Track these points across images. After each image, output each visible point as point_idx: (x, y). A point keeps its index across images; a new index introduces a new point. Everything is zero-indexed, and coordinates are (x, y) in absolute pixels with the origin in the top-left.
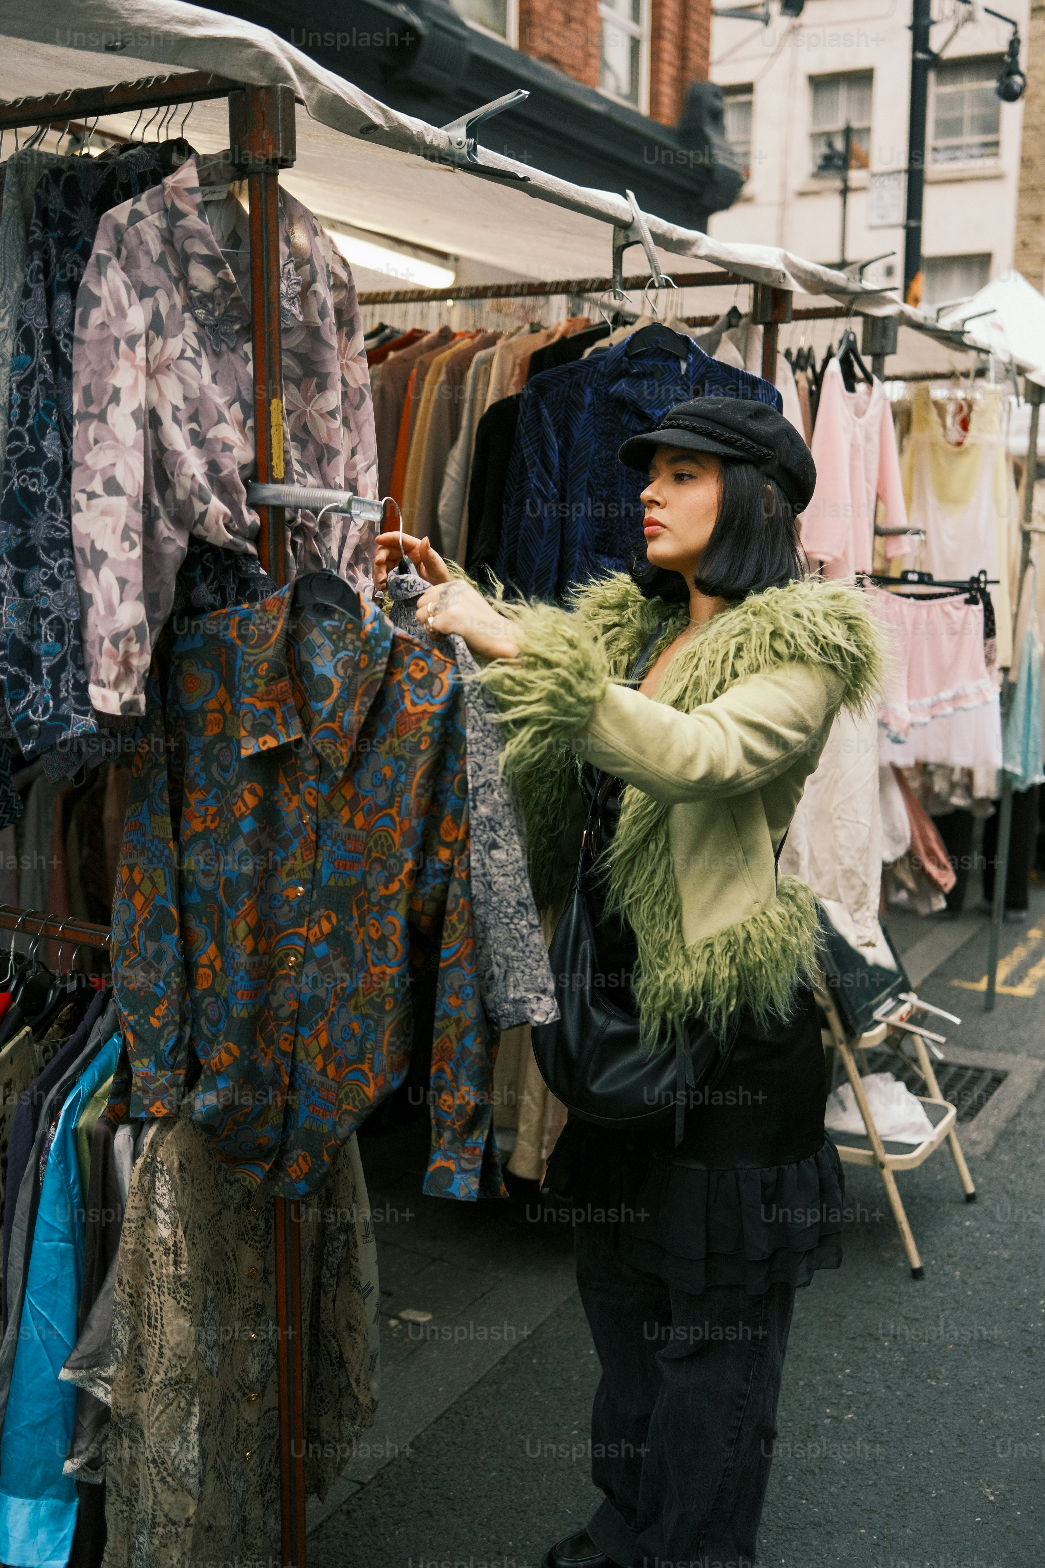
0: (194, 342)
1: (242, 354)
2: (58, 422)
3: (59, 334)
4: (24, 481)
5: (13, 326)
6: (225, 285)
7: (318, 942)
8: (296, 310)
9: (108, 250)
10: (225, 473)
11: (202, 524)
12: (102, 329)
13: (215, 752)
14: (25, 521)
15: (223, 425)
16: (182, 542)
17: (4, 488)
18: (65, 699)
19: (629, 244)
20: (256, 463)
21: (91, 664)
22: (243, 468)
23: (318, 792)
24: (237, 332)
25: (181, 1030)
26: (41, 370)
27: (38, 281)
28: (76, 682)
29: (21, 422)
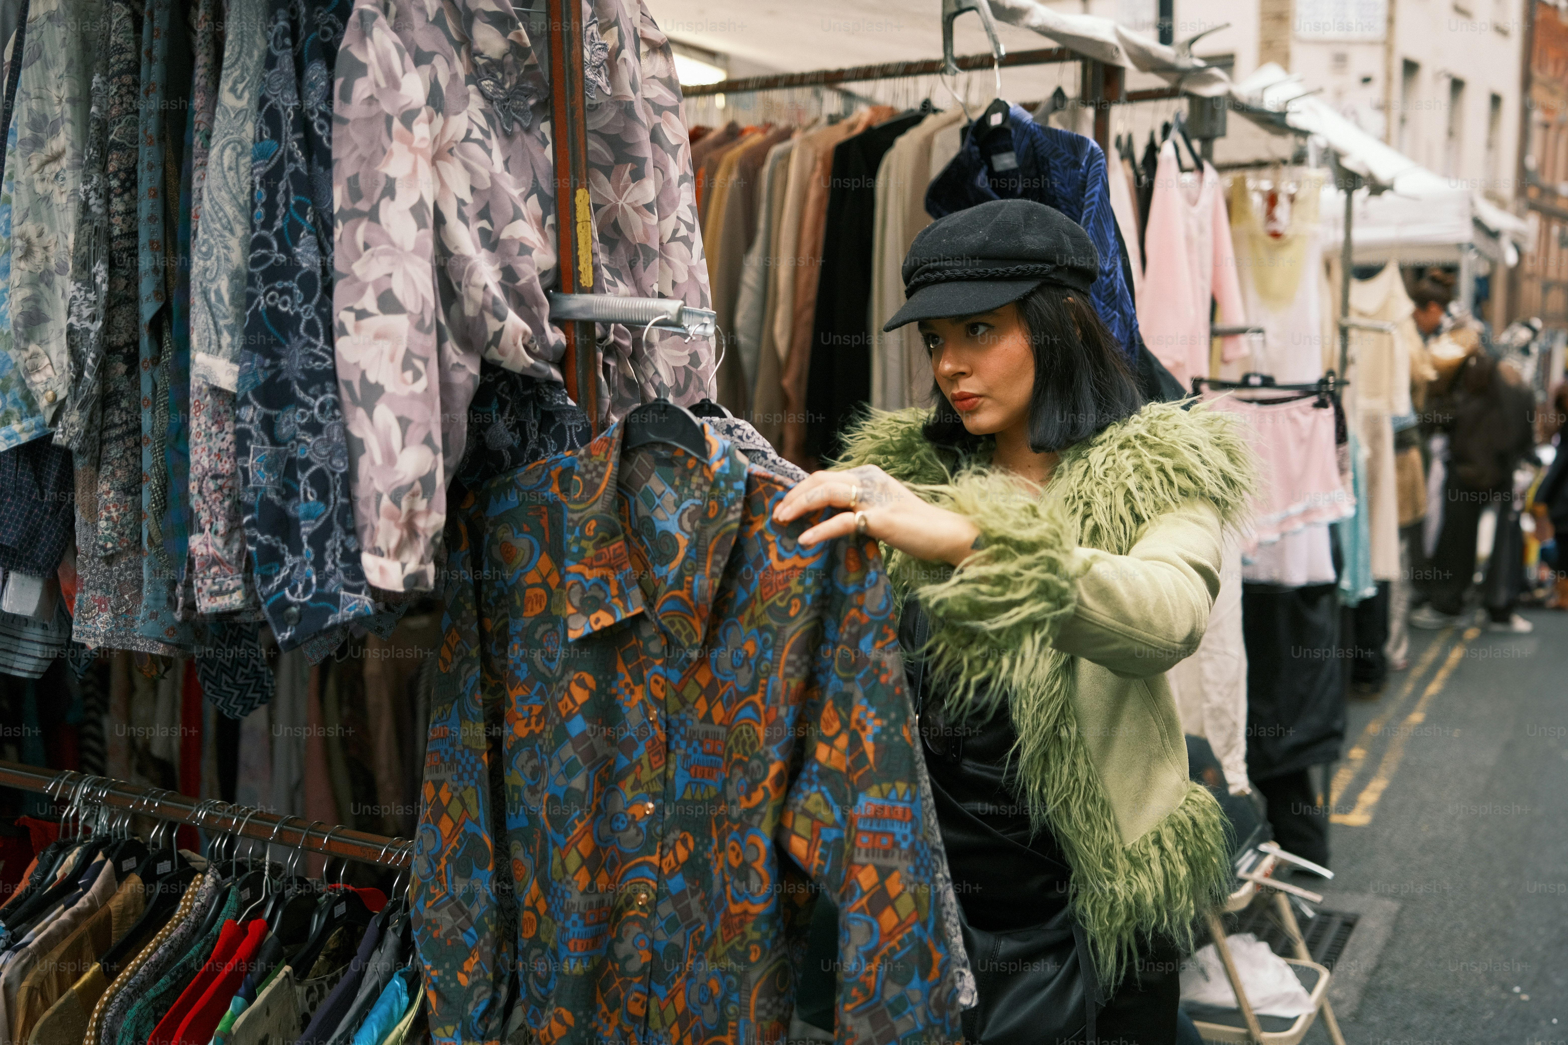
0: (482, 121)
1: (539, 135)
2: (314, 223)
3: (312, 113)
4: (272, 298)
5: (254, 105)
6: (517, 49)
7: (672, 873)
8: (602, 81)
9: (373, 5)
10: (523, 281)
11: (497, 346)
12: (370, 104)
13: (537, 636)
14: (275, 349)
15: (520, 222)
16: (473, 369)
17: (247, 308)
18: (333, 573)
19: (961, 11)
20: (558, 269)
21: (364, 527)
22: (543, 275)
23: (666, 679)
24: (533, 108)
25: (495, 990)
26: (291, 158)
27: (284, 47)
28: (346, 550)
29: (268, 224)
